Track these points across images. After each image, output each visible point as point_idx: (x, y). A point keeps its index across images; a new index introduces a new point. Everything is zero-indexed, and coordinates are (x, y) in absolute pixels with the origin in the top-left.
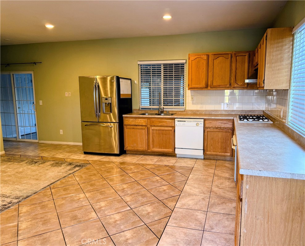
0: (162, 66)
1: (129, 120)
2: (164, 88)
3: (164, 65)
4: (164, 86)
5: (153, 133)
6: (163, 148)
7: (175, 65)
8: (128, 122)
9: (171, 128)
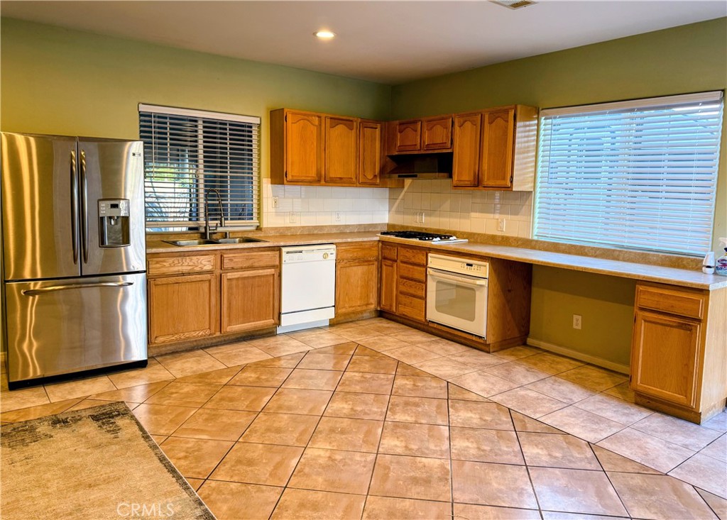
0: (200, 122)
1: (164, 261)
2: (205, 176)
3: (204, 122)
4: (205, 171)
5: (230, 288)
6: (252, 319)
7: (230, 125)
8: (162, 267)
9: (273, 270)
